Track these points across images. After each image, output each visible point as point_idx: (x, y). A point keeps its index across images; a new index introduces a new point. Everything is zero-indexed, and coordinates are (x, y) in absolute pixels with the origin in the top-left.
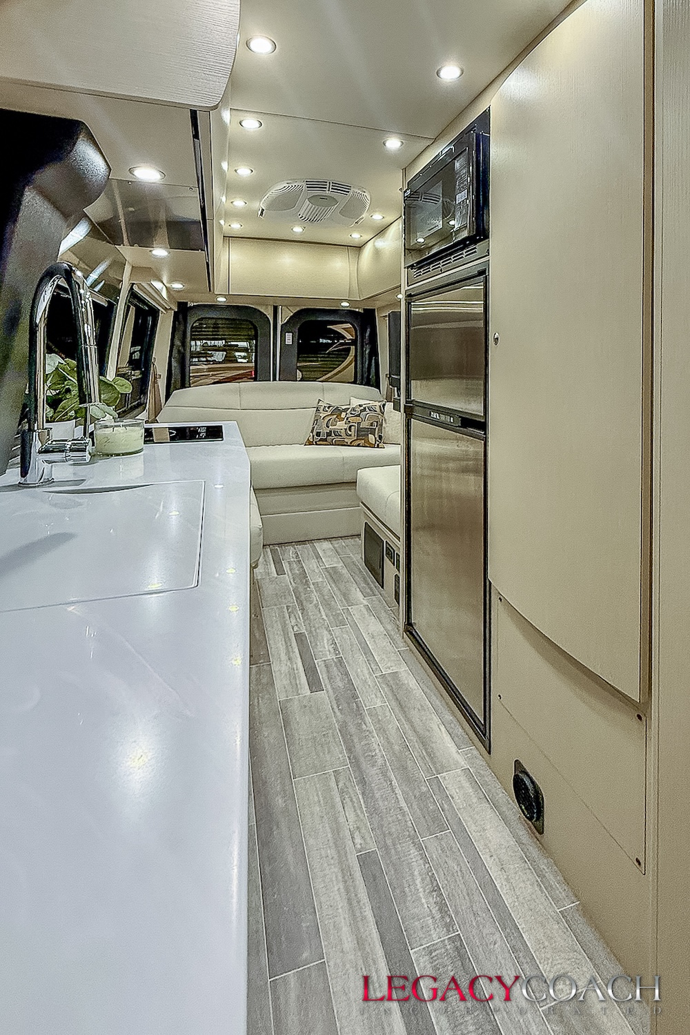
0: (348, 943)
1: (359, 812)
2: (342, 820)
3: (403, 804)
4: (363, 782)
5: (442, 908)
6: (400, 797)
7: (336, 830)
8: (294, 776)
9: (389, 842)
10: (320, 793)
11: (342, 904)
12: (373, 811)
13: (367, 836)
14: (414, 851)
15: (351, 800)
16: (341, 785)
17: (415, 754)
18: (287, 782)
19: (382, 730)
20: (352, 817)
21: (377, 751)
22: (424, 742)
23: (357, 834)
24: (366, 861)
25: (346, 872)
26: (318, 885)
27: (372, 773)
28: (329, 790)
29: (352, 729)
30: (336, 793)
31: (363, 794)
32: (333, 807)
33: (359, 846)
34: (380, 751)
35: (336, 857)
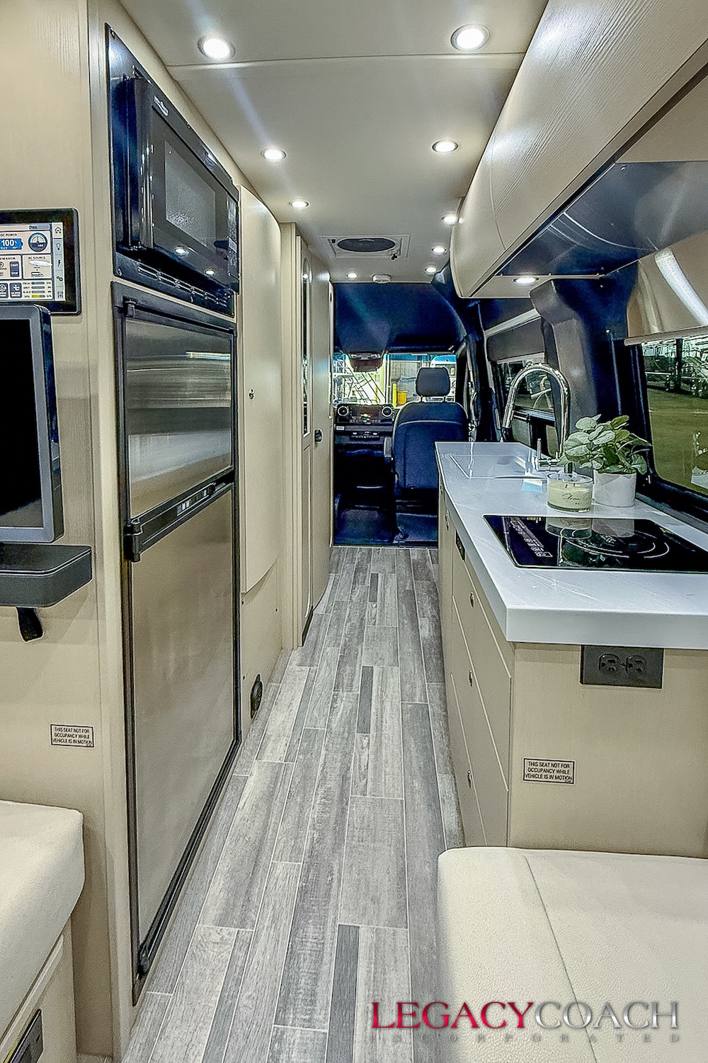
0: (387, 705)
1: (358, 758)
2: (372, 757)
3: (323, 752)
4: (345, 778)
5: (335, 701)
6: (322, 757)
7: (378, 752)
8: (402, 803)
9: (346, 735)
10: (383, 781)
11: (387, 716)
12: (346, 754)
13: (359, 741)
14: (334, 726)
15: (360, 766)
16: (363, 782)
17: (287, 787)
18: (409, 800)
19: (300, 825)
20: (364, 757)
21: (318, 802)
22: (270, 796)
23: (365, 745)
24: (365, 730)
25: (379, 728)
26: (398, 728)
27: (333, 784)
28: (374, 781)
29: (329, 839)
30: (370, 776)
31: (348, 769)
32: (375, 767)
33: (367, 738)
34: (316, 801)
35: (383, 737)
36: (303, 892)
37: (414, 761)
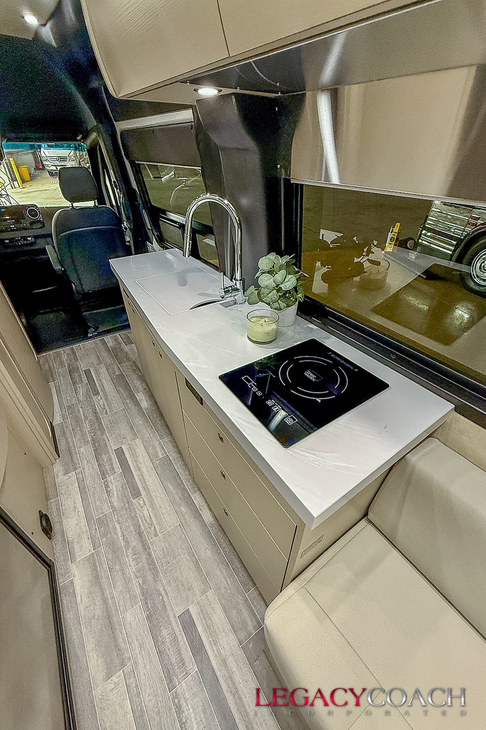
0: (144, 469)
1: (142, 516)
2: (150, 509)
3: (118, 526)
4: (140, 534)
5: (107, 486)
6: (119, 531)
7: (152, 504)
8: (180, 526)
9: (127, 505)
10: (164, 520)
11: (147, 477)
12: (134, 518)
13: (137, 504)
14: (115, 504)
15: (146, 520)
16: (153, 528)
17: (105, 566)
18: (183, 522)
19: (127, 581)
20: (145, 512)
21: (131, 560)
22: (96, 579)
23: (143, 505)
24: (137, 494)
25: (146, 488)
26: (157, 481)
27: (135, 542)
28: (159, 524)
29: (149, 576)
30: (155, 522)
31: (140, 527)
32: (155, 515)
33: (141, 499)
34: (129, 560)
35: (151, 493)
36: (149, 617)
37: (176, 496)
